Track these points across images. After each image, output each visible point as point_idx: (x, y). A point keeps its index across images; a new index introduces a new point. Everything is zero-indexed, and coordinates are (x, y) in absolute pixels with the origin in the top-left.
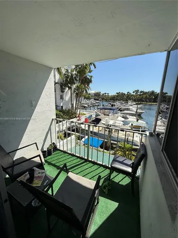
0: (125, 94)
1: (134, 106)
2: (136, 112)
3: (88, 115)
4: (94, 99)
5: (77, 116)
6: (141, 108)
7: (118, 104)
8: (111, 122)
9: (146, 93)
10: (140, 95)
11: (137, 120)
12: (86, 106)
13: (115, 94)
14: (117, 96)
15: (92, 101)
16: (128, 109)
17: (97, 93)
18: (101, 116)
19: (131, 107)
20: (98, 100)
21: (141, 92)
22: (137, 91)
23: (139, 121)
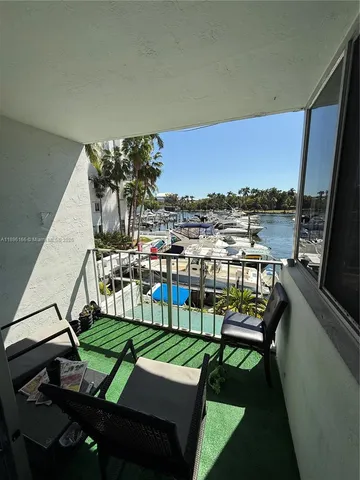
0: (224, 196)
1: (244, 218)
2: (249, 229)
3: (155, 242)
4: (166, 209)
5: (134, 243)
6: (256, 222)
7: (212, 216)
8: (204, 253)
9: (262, 192)
10: (252, 197)
11: (253, 245)
12: (150, 222)
13: (206, 197)
14: (210, 201)
15: (162, 212)
16: (232, 225)
17: (170, 197)
18: (183, 242)
19: (237, 221)
20: (173, 210)
21: (254, 191)
22: (246, 190)
23: (256, 246)
